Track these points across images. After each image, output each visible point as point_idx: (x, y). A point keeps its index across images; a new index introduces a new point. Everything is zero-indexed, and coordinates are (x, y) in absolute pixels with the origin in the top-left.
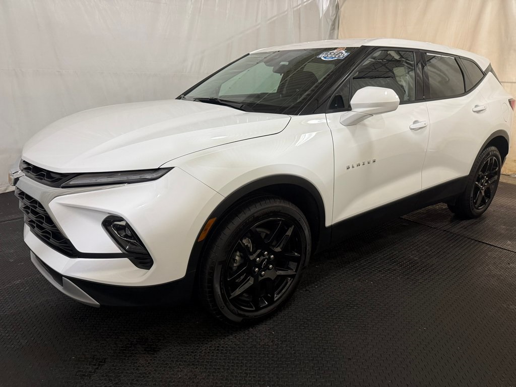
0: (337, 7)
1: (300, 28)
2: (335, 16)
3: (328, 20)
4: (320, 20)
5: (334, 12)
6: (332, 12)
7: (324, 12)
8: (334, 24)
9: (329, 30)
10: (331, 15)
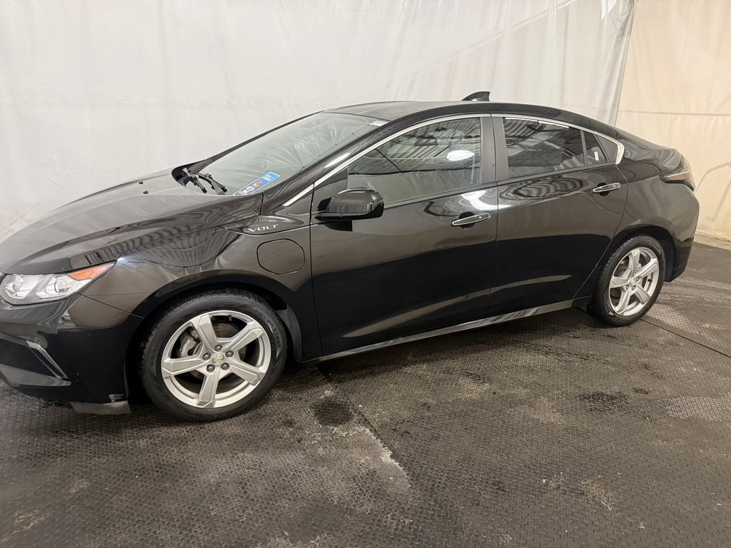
0: (632, 1)
1: (566, 35)
2: (627, 15)
3: (615, 21)
4: (601, 22)
5: (626, 8)
6: (623, 9)
7: (609, 9)
8: (623, 29)
9: (615, 37)
10: (620, 13)
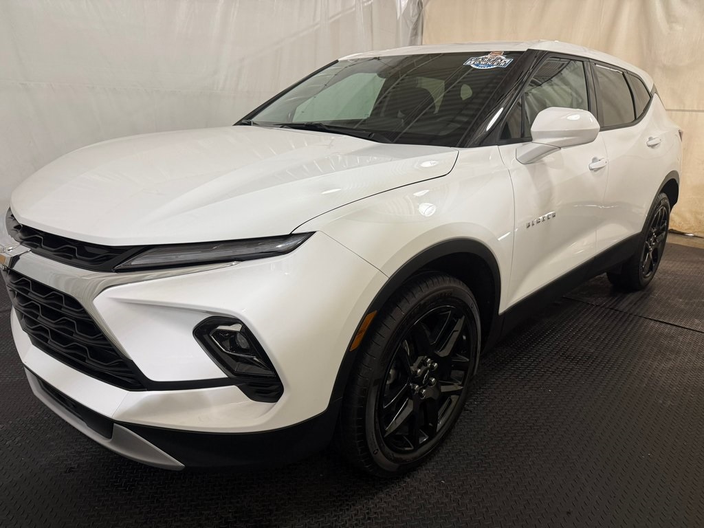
0: (420, 5)
1: (372, 32)
2: (417, 17)
3: (408, 22)
4: (398, 22)
5: (416, 10)
6: (413, 12)
7: (403, 11)
8: (415, 28)
9: (409, 36)
10: (411, 14)
